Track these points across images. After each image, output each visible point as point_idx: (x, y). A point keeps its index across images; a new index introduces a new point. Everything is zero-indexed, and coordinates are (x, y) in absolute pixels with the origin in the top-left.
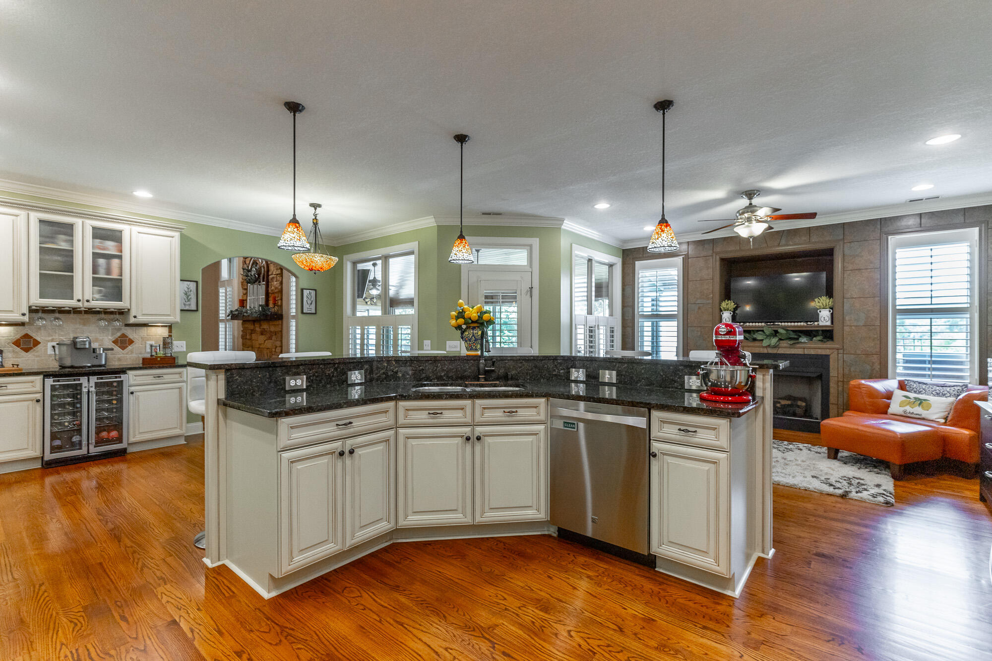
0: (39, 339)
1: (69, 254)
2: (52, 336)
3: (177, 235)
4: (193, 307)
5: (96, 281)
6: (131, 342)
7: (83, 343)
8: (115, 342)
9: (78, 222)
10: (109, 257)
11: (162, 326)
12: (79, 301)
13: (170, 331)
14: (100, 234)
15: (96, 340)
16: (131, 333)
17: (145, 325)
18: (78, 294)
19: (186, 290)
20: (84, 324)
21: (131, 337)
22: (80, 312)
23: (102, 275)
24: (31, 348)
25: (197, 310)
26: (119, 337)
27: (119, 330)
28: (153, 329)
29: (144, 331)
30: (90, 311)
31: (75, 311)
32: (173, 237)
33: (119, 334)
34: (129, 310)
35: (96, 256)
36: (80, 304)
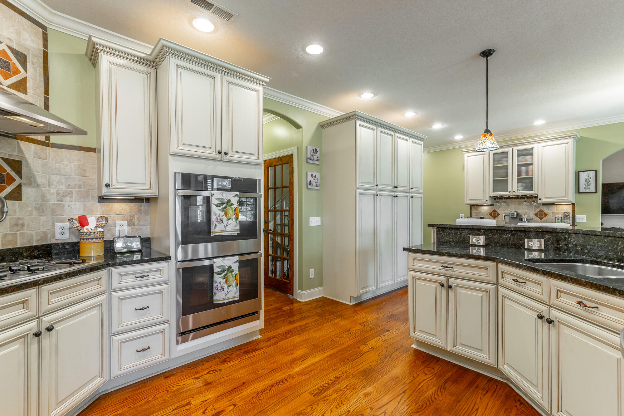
0: (499, 212)
1: (506, 167)
2: (505, 211)
3: (570, 141)
4: (593, 190)
5: (519, 180)
6: (546, 215)
7: (512, 215)
8: (536, 215)
9: (510, 150)
10: (527, 165)
11: (567, 205)
12: (510, 192)
13: (573, 208)
14: (521, 154)
15: (525, 213)
16: (546, 209)
17: (553, 204)
18: (510, 189)
19: (587, 178)
20: (520, 205)
21: (545, 212)
22: (512, 198)
23: (524, 176)
24: (496, 217)
25: (596, 192)
26: (538, 212)
27: (538, 207)
28: (561, 206)
29: (554, 208)
30: (517, 197)
31: (509, 198)
32: (567, 143)
33: (538, 210)
34: (538, 195)
35: (519, 166)
36: (511, 194)
